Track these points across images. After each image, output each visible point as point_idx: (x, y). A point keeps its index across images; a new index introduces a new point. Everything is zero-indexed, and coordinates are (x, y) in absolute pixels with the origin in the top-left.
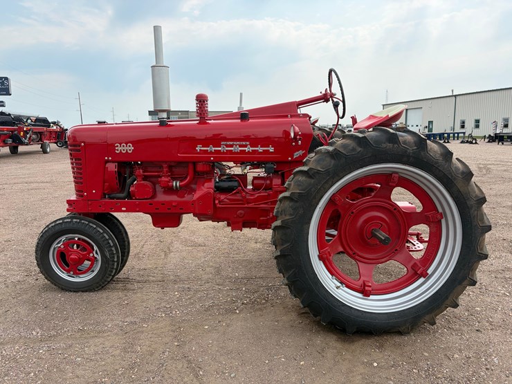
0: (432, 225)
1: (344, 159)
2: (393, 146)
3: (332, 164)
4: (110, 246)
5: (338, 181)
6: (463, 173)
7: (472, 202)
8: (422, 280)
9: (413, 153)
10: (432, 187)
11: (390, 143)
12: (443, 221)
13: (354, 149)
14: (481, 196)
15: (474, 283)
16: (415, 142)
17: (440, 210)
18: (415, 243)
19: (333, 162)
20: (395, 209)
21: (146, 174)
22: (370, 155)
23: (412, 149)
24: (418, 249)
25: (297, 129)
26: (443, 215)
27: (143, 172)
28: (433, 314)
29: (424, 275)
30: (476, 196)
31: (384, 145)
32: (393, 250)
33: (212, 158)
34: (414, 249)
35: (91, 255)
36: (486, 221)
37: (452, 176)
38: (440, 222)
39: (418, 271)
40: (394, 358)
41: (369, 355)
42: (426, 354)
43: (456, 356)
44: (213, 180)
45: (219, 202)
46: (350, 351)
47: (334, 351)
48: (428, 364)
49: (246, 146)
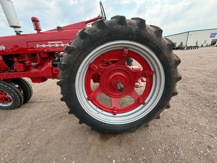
0: (148, 78)
1: (89, 39)
2: (122, 27)
4: (13, 92)
5: (87, 55)
6: (168, 45)
7: (172, 64)
8: (142, 106)
9: (136, 31)
10: (148, 56)
11: (119, 25)
12: (154, 76)
13: (95, 31)
14: (178, 60)
15: (168, 107)
16: (137, 24)
17: (152, 69)
18: (140, 83)
19: (82, 41)
20: (128, 70)
21: (19, 60)
22: (106, 34)
23: (135, 29)
24: (141, 86)
26: (154, 72)
27: (17, 59)
28: (147, 123)
29: (143, 103)
30: (175, 60)
31: (116, 27)
32: (128, 91)
33: (45, 51)
34: (140, 86)
35: (6, 96)
36: (178, 75)
37: (161, 47)
38: (152, 76)
39: (140, 101)
40: (126, 154)
41: (112, 151)
42: (143, 149)
43: (159, 150)
44: (51, 61)
45: (55, 71)
46: (104, 147)
47: (96, 148)
48: (144, 160)
49: (61, 44)
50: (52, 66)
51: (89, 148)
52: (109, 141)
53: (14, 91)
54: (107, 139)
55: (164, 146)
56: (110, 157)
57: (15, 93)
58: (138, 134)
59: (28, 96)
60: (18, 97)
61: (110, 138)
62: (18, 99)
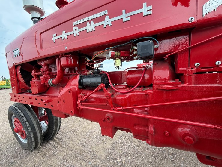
4: (27, 127)
35: (23, 129)
44: (79, 76)
45: (81, 102)
49: (102, 18)
50: (79, 88)
53: (28, 125)
57: (29, 129)
59: (53, 132)
60: (32, 135)
62: (31, 139)
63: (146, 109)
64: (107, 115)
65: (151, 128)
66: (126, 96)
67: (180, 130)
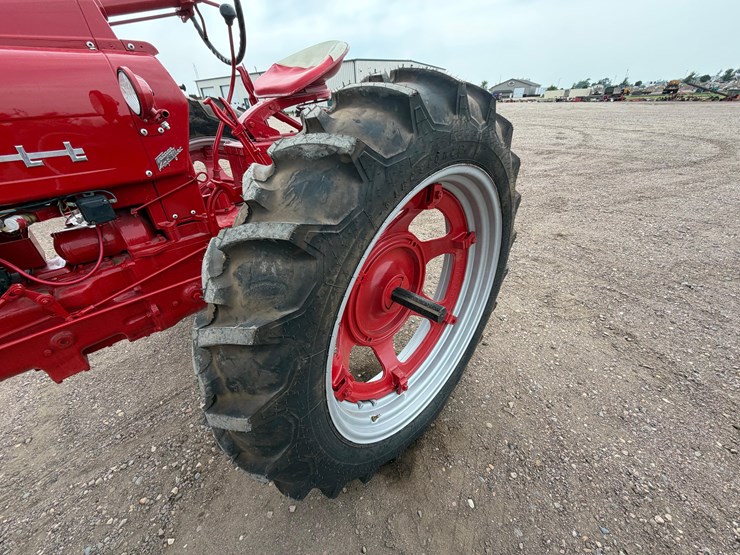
0: (458, 252)
1: (382, 175)
3: (356, 195)
8: (449, 327)
9: (483, 135)
11: (455, 113)
16: (481, 109)
17: (472, 228)
20: (414, 244)
23: (481, 126)
25: (142, 82)
26: (476, 235)
31: (448, 120)
40: (475, 465)
41: (448, 486)
42: (490, 425)
43: (511, 404)
46: (422, 496)
47: (404, 517)
48: (509, 446)
51: (388, 534)
52: (419, 470)
54: (409, 469)
55: (511, 391)
56: (454, 504)
58: (455, 401)
61: (413, 460)
63: (136, 289)
64: (55, 338)
65: (154, 309)
66: (84, 286)
67: (186, 291)
